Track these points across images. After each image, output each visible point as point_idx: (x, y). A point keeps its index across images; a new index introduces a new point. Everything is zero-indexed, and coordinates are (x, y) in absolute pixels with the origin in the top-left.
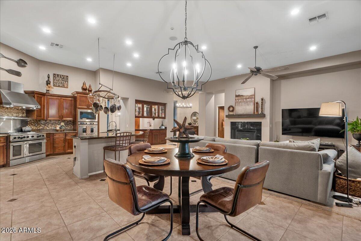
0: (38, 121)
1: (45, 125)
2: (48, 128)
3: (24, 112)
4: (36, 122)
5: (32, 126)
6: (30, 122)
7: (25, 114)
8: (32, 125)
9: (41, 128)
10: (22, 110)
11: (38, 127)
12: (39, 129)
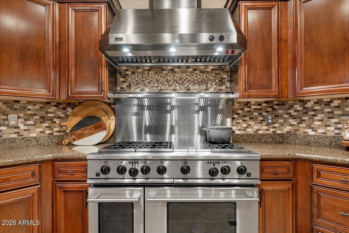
0: (275, 107)
1: (302, 121)
2: (313, 133)
3: (225, 76)
4: (270, 109)
5: (251, 123)
6: (246, 109)
7: (228, 85)
8: (250, 118)
9: (287, 129)
10: (218, 72)
11: (277, 125)
12: (278, 132)
